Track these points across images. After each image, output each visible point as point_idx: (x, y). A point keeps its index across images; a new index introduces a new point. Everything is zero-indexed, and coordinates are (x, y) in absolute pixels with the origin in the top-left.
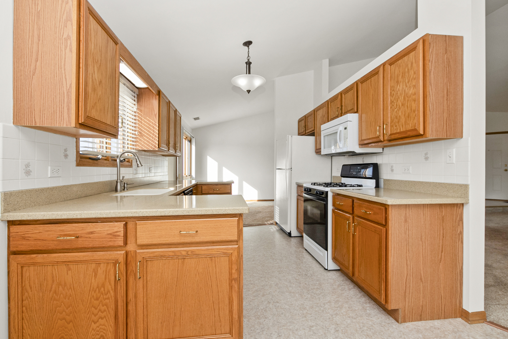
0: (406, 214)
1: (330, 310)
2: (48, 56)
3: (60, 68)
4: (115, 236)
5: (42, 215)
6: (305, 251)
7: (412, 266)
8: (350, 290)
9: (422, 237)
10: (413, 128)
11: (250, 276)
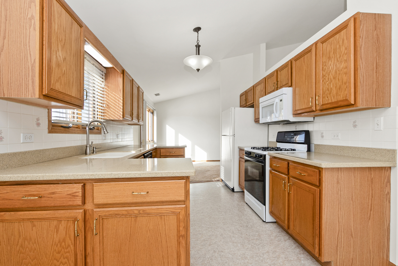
0: (338, 176)
1: (268, 260)
2: (14, 35)
3: (25, 45)
4: (74, 196)
5: (9, 177)
6: (246, 205)
7: (343, 223)
8: (285, 241)
9: (352, 197)
10: (344, 99)
11: (199, 226)
